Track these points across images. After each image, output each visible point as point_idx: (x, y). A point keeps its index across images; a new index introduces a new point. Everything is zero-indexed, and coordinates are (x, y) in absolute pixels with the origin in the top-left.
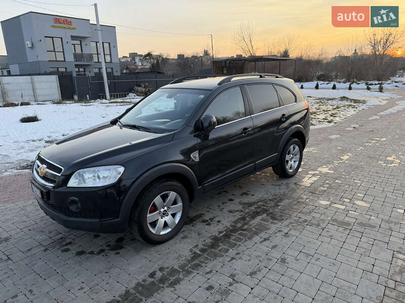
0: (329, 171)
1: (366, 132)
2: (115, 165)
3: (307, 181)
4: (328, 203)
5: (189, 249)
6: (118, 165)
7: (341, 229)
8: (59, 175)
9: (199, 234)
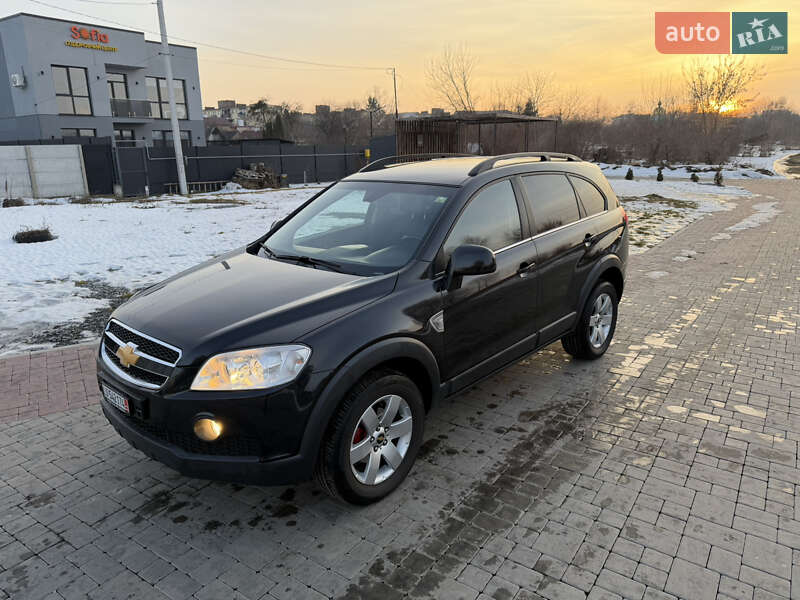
0: (667, 345)
1: (714, 265)
2: (291, 343)
3: (631, 366)
4: (684, 410)
5: (437, 512)
6: (297, 343)
7: (724, 464)
8: (173, 365)
9: (449, 480)
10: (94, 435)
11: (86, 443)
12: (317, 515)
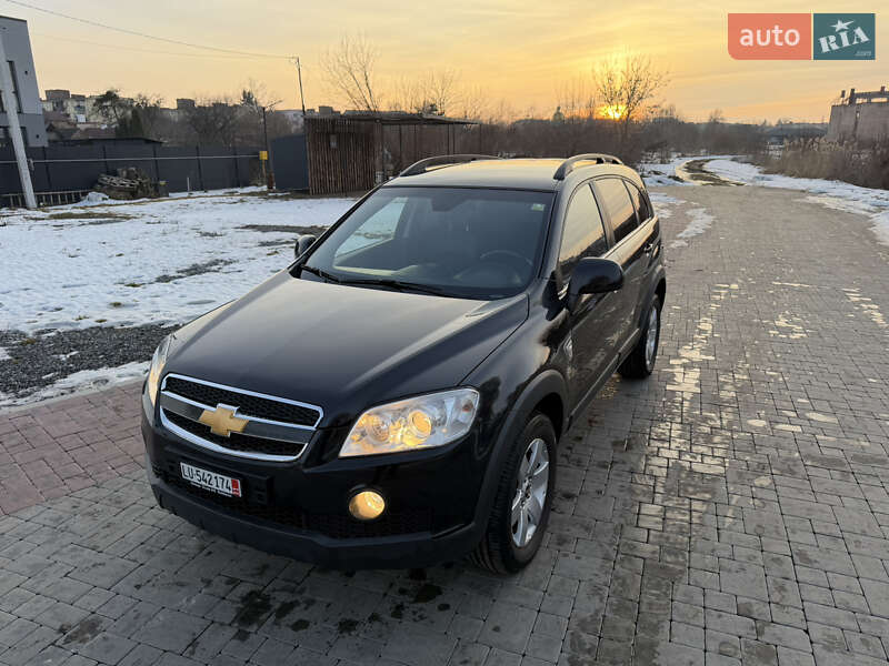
0: (704, 357)
1: (691, 273)
2: (458, 386)
3: (686, 383)
4: (764, 422)
5: (598, 567)
7: (836, 474)
8: (313, 428)
9: (587, 529)
11: (102, 544)
12: (468, 593)
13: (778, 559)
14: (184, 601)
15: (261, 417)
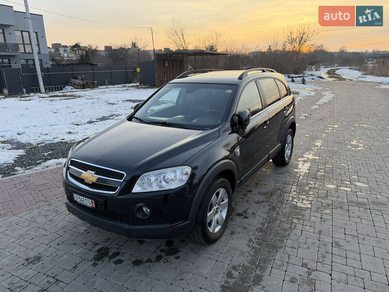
0: (314, 157)
1: (318, 120)
2: (182, 165)
3: (303, 168)
4: (335, 186)
5: (246, 244)
6: (185, 165)
7: (362, 209)
8: (122, 181)
10: (50, 223)
12: (188, 252)
13: (326, 244)
14: (75, 251)
15: (103, 176)
